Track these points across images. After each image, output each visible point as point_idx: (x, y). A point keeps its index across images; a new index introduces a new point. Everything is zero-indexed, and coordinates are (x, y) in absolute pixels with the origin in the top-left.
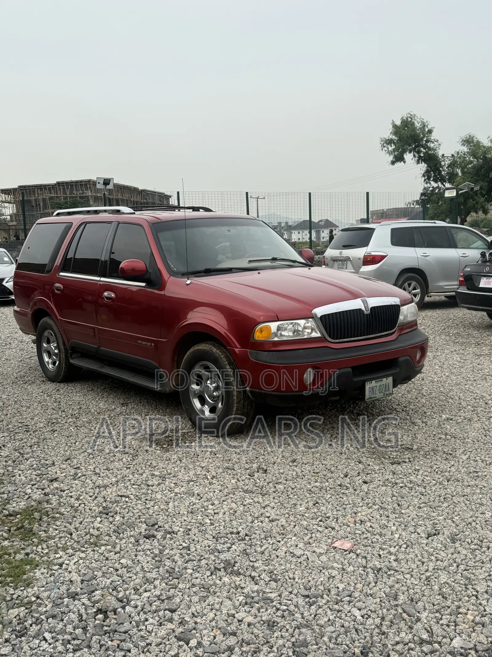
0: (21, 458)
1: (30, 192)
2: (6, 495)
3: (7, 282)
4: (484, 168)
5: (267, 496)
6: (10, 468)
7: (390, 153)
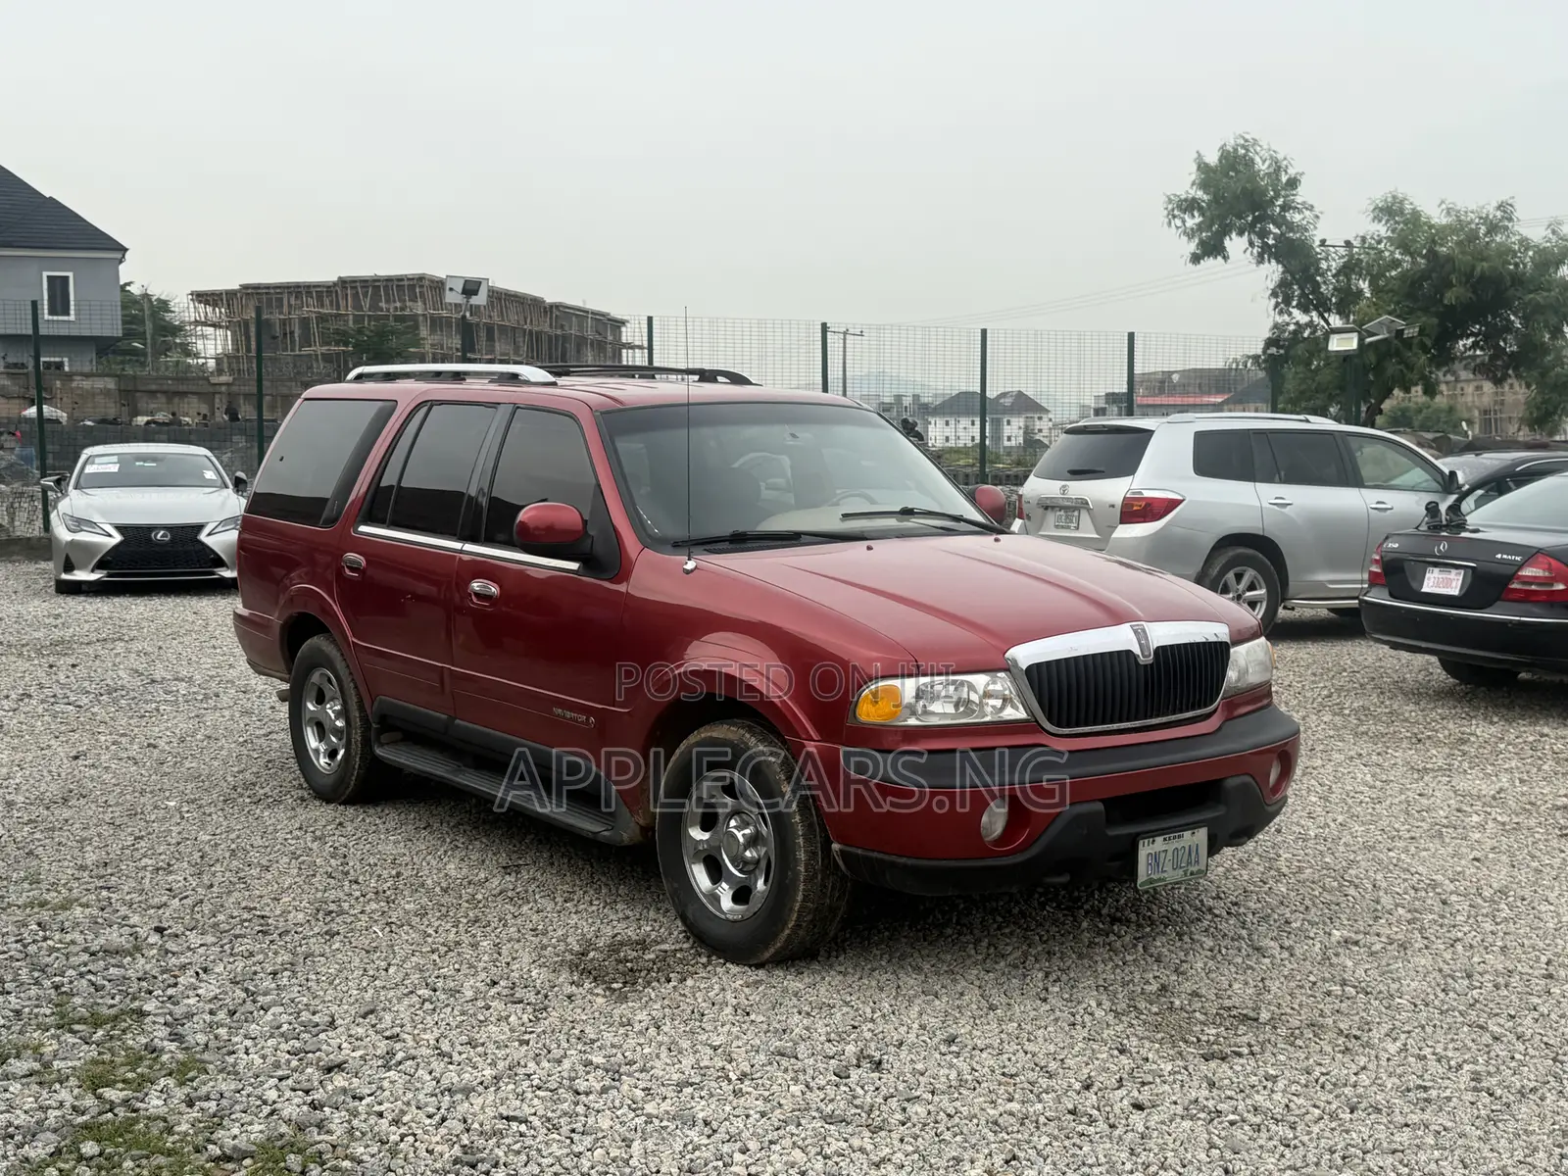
0: (249, 1006)
1: (269, 301)
2: (215, 1103)
3: (209, 534)
4: (1429, 277)
5: (883, 1134)
6: (223, 1031)
7: (1190, 234)
